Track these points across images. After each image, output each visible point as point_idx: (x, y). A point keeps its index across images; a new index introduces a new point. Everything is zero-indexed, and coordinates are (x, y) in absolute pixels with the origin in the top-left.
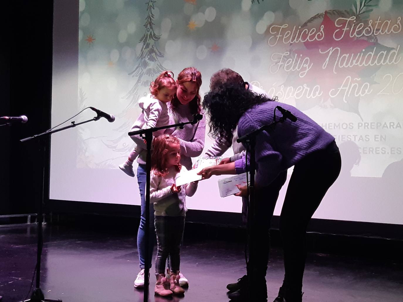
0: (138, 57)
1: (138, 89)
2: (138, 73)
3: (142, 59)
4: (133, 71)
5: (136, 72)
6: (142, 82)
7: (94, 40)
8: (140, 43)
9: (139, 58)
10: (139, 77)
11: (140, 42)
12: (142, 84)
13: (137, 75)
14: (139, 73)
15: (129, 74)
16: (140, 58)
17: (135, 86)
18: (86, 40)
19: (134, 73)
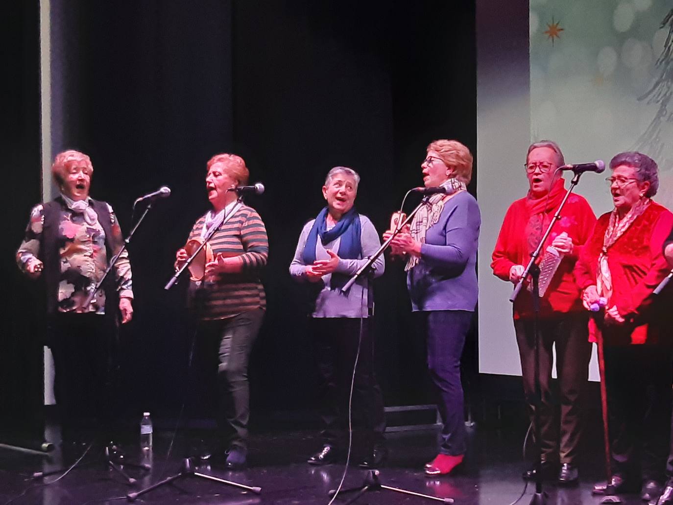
0: (658, 60)
1: (660, 130)
2: (659, 95)
3: (667, 63)
4: (648, 91)
5: (654, 93)
6: (668, 115)
7: (562, 32)
8: (662, 29)
9: (661, 62)
10: (662, 104)
11: (662, 27)
12: (668, 120)
13: (659, 99)
14: (663, 93)
15: (639, 99)
16: (663, 62)
17: (653, 125)
18: (546, 32)
19: (651, 96)
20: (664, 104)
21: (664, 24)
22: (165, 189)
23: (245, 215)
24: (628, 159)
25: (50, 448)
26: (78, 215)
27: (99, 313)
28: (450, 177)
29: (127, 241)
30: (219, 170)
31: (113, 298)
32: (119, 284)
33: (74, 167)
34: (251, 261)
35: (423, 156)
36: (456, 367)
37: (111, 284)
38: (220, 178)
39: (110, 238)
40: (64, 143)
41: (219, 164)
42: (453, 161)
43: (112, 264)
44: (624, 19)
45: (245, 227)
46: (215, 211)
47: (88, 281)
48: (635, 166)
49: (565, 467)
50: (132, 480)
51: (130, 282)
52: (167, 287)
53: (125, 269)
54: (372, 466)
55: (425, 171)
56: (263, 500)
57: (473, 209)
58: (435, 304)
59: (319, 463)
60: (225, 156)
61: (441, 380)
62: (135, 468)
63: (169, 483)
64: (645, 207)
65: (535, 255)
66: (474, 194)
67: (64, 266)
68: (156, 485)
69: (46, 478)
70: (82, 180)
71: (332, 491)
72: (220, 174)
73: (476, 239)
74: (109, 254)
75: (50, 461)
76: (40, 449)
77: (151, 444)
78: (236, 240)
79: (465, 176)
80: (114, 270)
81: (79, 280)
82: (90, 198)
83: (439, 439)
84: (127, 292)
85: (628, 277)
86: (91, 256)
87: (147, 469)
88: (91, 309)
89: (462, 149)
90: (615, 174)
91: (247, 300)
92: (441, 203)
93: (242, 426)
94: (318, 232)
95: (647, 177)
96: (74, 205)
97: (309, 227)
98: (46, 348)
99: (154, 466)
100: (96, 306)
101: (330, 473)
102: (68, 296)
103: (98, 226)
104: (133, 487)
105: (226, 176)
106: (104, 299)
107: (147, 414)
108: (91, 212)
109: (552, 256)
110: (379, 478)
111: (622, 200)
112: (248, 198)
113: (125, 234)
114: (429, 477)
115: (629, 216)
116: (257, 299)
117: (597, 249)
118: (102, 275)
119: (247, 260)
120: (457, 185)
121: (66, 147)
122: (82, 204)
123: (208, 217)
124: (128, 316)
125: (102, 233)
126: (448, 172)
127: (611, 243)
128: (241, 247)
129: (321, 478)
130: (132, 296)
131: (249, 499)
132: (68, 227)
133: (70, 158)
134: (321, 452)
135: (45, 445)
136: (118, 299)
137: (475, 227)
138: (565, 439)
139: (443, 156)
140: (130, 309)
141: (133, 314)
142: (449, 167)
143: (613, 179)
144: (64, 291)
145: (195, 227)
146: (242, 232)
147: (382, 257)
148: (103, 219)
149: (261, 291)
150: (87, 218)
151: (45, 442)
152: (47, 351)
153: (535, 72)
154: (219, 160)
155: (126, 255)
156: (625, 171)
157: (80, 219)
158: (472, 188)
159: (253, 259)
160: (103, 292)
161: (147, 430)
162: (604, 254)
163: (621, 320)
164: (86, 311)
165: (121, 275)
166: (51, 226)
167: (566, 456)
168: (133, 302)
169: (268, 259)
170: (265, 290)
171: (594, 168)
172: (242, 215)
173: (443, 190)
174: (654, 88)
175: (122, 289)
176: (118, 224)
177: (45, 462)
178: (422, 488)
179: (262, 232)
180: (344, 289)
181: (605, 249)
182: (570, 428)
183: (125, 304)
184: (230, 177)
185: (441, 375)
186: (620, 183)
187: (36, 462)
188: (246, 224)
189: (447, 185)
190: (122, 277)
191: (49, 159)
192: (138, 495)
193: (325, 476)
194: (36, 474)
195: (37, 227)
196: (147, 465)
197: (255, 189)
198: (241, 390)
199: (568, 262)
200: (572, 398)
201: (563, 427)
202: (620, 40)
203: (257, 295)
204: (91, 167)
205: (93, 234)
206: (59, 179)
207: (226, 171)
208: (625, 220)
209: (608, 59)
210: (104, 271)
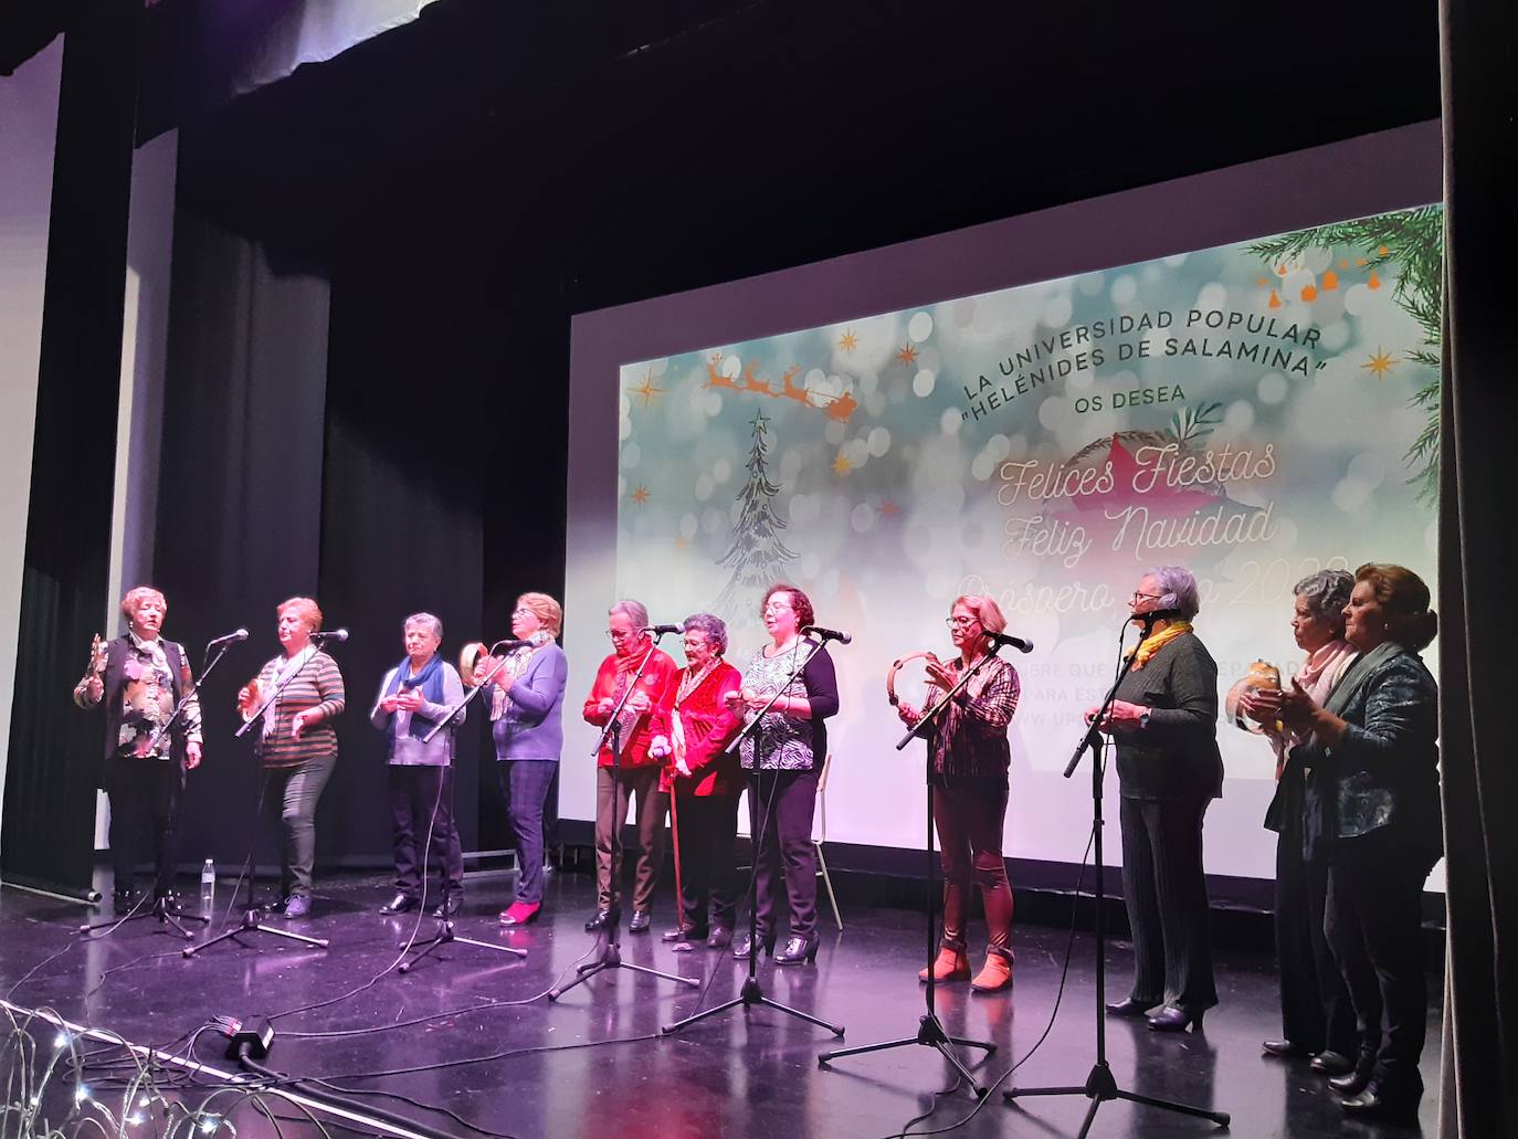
0: (735, 529)
1: (734, 594)
2: (735, 560)
3: (742, 531)
4: (725, 556)
5: (730, 558)
6: (742, 579)
7: (648, 496)
8: (739, 501)
9: (737, 531)
10: (737, 568)
11: (738, 499)
13: (732, 563)
14: (738, 559)
15: (717, 563)
16: (739, 531)
17: (728, 588)
18: (633, 496)
19: (726, 561)
20: (739, 569)
21: (740, 496)
22: (242, 632)
23: (322, 662)
24: (699, 624)
25: (98, 897)
26: (145, 656)
27: (161, 758)
28: (541, 629)
29: (198, 684)
30: (293, 616)
31: (179, 743)
32: (187, 727)
33: (145, 603)
34: (331, 711)
35: (513, 608)
36: (538, 815)
37: (178, 729)
38: (295, 623)
39: (179, 681)
40: (135, 580)
41: (293, 608)
42: (545, 615)
43: (179, 708)
44: (704, 489)
45: (321, 675)
46: (287, 655)
47: (151, 725)
48: (705, 630)
49: (637, 915)
50: (189, 934)
51: (199, 726)
52: (238, 734)
53: (194, 712)
54: (445, 917)
55: (515, 622)
56: (330, 953)
57: (560, 662)
58: (520, 752)
59: (390, 913)
60: (298, 599)
61: (520, 827)
62: (193, 920)
63: (231, 936)
64: (715, 666)
65: (617, 711)
66: (561, 645)
67: (127, 709)
68: (215, 939)
69: (93, 931)
70: (153, 616)
71: (403, 944)
72: (295, 620)
73: (561, 691)
74: (177, 698)
75: (97, 911)
76: (86, 899)
77: (213, 892)
78: (311, 687)
79: (555, 630)
80: (183, 713)
81: (143, 725)
82: (161, 639)
83: (515, 888)
84: (195, 738)
85: (697, 732)
86: (156, 699)
87: (207, 922)
88: (153, 753)
89: (554, 604)
90: (688, 638)
91: (319, 746)
92: (530, 654)
93: (305, 873)
94: (400, 679)
95: (717, 639)
96: (143, 645)
97: (391, 675)
98: (100, 791)
99: (214, 917)
100: (159, 751)
101: (401, 923)
102: (130, 739)
103: (166, 668)
104: (190, 939)
105: (302, 621)
106: (169, 743)
107: (209, 861)
108: (159, 653)
109: (629, 715)
110: (453, 930)
111: (694, 661)
112: (331, 647)
113: (195, 679)
114: (503, 926)
115: (701, 673)
116: (329, 745)
117: (669, 705)
118: (167, 720)
119: (326, 710)
120: (546, 637)
121: (139, 583)
122: (150, 646)
123: (279, 662)
124: (197, 762)
125: (170, 676)
126: (541, 625)
127: (683, 698)
128: (317, 693)
129: (392, 927)
130: (201, 741)
131: (314, 952)
132: (132, 667)
133: (142, 594)
134: (393, 901)
135: (92, 895)
136: (185, 742)
137: (560, 680)
138: (640, 887)
139: (535, 609)
140: (199, 755)
141: (201, 759)
142: (541, 620)
143: (687, 643)
144: (126, 733)
145: (263, 671)
146: (319, 679)
147: (465, 708)
148: (173, 659)
149: (332, 737)
150: (155, 659)
151: (93, 890)
152: (102, 798)
153: (621, 532)
154: (292, 605)
155: (195, 697)
156: (697, 636)
157: (147, 660)
158: (559, 641)
159: (333, 707)
160: (170, 736)
161: (209, 878)
162: (677, 709)
163: (688, 773)
164: (148, 756)
165: (190, 718)
166: (115, 664)
167: (640, 904)
168: (202, 747)
169: (345, 705)
170: (337, 736)
171: (674, 630)
172: (317, 662)
173: (530, 644)
174: (731, 553)
175: (191, 733)
176: (188, 666)
177: (90, 912)
178: (494, 938)
179: (338, 679)
180: (426, 740)
181: (677, 705)
182: (645, 877)
183: (194, 748)
184: (306, 622)
185: (522, 822)
186: (692, 647)
187: (80, 912)
188: (322, 671)
189: (535, 638)
190: (191, 721)
191: (118, 597)
192: (196, 951)
193: (397, 927)
194: (83, 927)
195: (101, 666)
196: (206, 917)
197: (337, 637)
198: (306, 837)
199: (645, 718)
200: (649, 849)
201: (639, 875)
202: (701, 509)
203: (329, 741)
204: (164, 606)
205: (159, 676)
206: (127, 615)
207: (303, 617)
208: (697, 677)
209: (689, 525)
210: (171, 715)
